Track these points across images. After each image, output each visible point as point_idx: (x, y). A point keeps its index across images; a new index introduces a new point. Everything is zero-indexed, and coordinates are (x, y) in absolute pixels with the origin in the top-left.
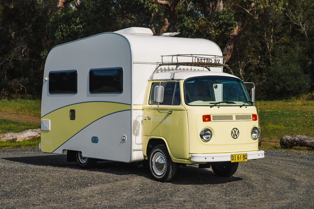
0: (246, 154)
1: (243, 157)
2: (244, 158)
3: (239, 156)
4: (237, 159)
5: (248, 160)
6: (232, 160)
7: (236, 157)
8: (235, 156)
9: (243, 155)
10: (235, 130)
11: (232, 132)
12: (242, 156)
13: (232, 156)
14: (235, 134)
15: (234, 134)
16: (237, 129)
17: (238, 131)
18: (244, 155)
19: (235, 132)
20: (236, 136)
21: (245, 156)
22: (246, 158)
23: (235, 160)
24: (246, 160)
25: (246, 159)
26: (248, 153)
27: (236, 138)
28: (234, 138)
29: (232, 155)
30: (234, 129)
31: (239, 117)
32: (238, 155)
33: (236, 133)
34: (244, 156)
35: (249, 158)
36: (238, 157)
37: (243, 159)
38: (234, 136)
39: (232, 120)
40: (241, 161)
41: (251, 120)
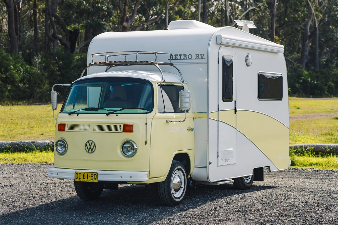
1: (91, 176)
2: (92, 177)
3: (86, 175)
4: (82, 178)
5: (98, 181)
6: (76, 178)
7: (82, 175)
8: (80, 174)
9: (91, 174)
10: (90, 142)
11: (86, 145)
12: (89, 175)
13: (76, 173)
14: (90, 148)
15: (89, 147)
16: (92, 142)
17: (94, 145)
18: (93, 174)
19: (90, 146)
20: (92, 150)
21: (94, 175)
22: (95, 177)
23: (80, 178)
24: (95, 181)
25: (96, 179)
26: (99, 172)
27: (92, 152)
28: (88, 152)
30: (88, 141)
31: (98, 128)
32: (84, 173)
33: (92, 147)
34: (92, 175)
35: (100, 178)
36: (84, 176)
37: (91, 179)
38: (89, 150)
39: (88, 131)
40: (88, 181)
41: (119, 132)
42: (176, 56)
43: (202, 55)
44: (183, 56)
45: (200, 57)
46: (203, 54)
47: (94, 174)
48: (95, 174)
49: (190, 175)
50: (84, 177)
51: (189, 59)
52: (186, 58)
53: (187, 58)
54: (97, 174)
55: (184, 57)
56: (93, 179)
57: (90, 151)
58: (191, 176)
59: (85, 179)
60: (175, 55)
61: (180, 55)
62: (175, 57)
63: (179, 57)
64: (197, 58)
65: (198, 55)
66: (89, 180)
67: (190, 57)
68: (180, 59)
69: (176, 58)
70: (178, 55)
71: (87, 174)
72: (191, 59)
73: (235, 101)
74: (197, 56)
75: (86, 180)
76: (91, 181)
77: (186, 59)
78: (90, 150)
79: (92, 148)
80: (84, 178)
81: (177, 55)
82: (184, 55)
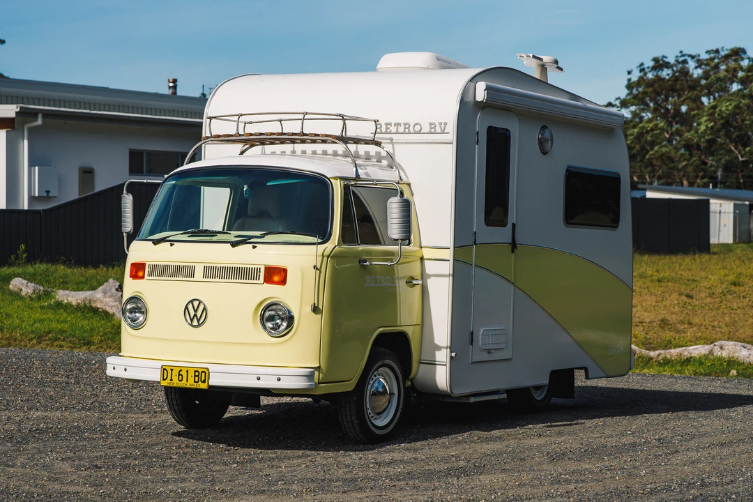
0: (205, 370)
1: (195, 376)
2: (197, 378)
3: (183, 373)
4: (175, 378)
5: (210, 387)
6: (164, 380)
7: (176, 372)
8: (172, 370)
9: (195, 371)
10: (196, 304)
11: (186, 308)
12: (191, 373)
13: (164, 369)
14: (195, 315)
15: (192, 313)
16: (200, 302)
17: (205, 309)
18: (198, 371)
19: (196, 311)
20: (198, 321)
21: (201, 374)
22: (203, 378)
23: (171, 380)
24: (204, 386)
25: (204, 382)
26: (211, 368)
27: (199, 325)
28: (191, 325)
29: (164, 367)
30: (192, 302)
31: (212, 272)
32: (180, 369)
33: (199, 314)
34: (197, 374)
35: (215, 380)
36: (179, 375)
37: (195, 382)
38: (192, 320)
39: (192, 279)
40: (188, 386)
41: (257, 281)
42: (388, 126)
43: (443, 126)
44: (403, 126)
45: (438, 130)
46: (446, 124)
47: (200, 371)
48: (203, 372)
49: (412, 380)
50: (180, 377)
51: (416, 133)
52: (409, 130)
53: (412, 131)
54: (207, 372)
55: (405, 128)
56: (198, 382)
57: (195, 323)
58: (412, 384)
59: (181, 381)
60: (386, 124)
61: (397, 125)
62: (387, 128)
63: (393, 129)
64: (433, 130)
65: (434, 124)
66: (190, 383)
67: (417, 128)
68: (397, 133)
69: (388, 130)
70: (393, 125)
71: (187, 371)
72: (419, 132)
73: (514, 225)
74: (407, 126)
75: (184, 384)
76: (195, 386)
77: (409, 133)
78: (195, 320)
79: (199, 317)
80: (180, 379)
81: (390, 124)
82: (405, 124)
